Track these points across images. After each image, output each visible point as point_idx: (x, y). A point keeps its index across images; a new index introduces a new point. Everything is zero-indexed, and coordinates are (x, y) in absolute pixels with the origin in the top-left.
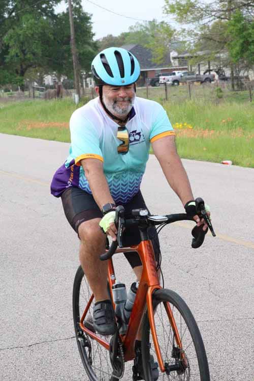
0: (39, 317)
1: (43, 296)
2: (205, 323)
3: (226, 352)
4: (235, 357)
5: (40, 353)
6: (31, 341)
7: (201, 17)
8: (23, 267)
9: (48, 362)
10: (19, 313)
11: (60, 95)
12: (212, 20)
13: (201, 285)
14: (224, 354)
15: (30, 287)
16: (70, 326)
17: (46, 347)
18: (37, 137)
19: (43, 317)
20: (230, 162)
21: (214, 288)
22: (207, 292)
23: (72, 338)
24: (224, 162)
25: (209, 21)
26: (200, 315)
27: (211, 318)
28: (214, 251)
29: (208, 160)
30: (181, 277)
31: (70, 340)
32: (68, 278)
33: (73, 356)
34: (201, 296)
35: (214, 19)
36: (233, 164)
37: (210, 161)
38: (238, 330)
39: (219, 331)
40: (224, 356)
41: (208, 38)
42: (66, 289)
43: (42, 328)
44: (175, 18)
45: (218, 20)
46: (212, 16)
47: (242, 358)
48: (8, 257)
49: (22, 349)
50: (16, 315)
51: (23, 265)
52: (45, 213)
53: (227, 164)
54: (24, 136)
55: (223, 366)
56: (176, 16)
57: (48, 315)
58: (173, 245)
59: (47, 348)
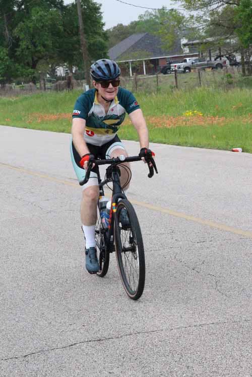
0: (37, 323)
1: (43, 300)
2: (211, 325)
3: (232, 358)
4: (241, 363)
5: (34, 363)
6: (27, 351)
7: (209, 4)
8: (23, 268)
9: (43, 374)
10: (17, 319)
11: (71, 86)
12: (220, 6)
13: (207, 283)
14: (231, 361)
15: (30, 289)
16: (69, 332)
17: (42, 357)
18: (47, 130)
19: (42, 323)
20: (240, 149)
21: (221, 286)
22: (213, 291)
23: (70, 346)
24: (234, 149)
25: (218, 7)
26: (205, 317)
27: (217, 320)
28: (221, 245)
29: (219, 148)
30: (187, 274)
31: (68, 348)
32: (68, 280)
33: (70, 366)
34: (206, 296)
35: (223, 5)
36: (242, 152)
37: (220, 149)
38: (245, 333)
39: (225, 335)
40: (230, 364)
41: (217, 24)
42: (67, 292)
43: (39, 336)
44: (183, 5)
45: (226, 5)
46: (220, 1)
47: (249, 365)
48: (9, 257)
49: (16, 360)
50: (13, 322)
51: (23, 267)
52: (50, 209)
53: (237, 151)
54: (34, 129)
55: (229, 374)
56: (183, 3)
57: (46, 321)
58: (179, 239)
59: (43, 359)
